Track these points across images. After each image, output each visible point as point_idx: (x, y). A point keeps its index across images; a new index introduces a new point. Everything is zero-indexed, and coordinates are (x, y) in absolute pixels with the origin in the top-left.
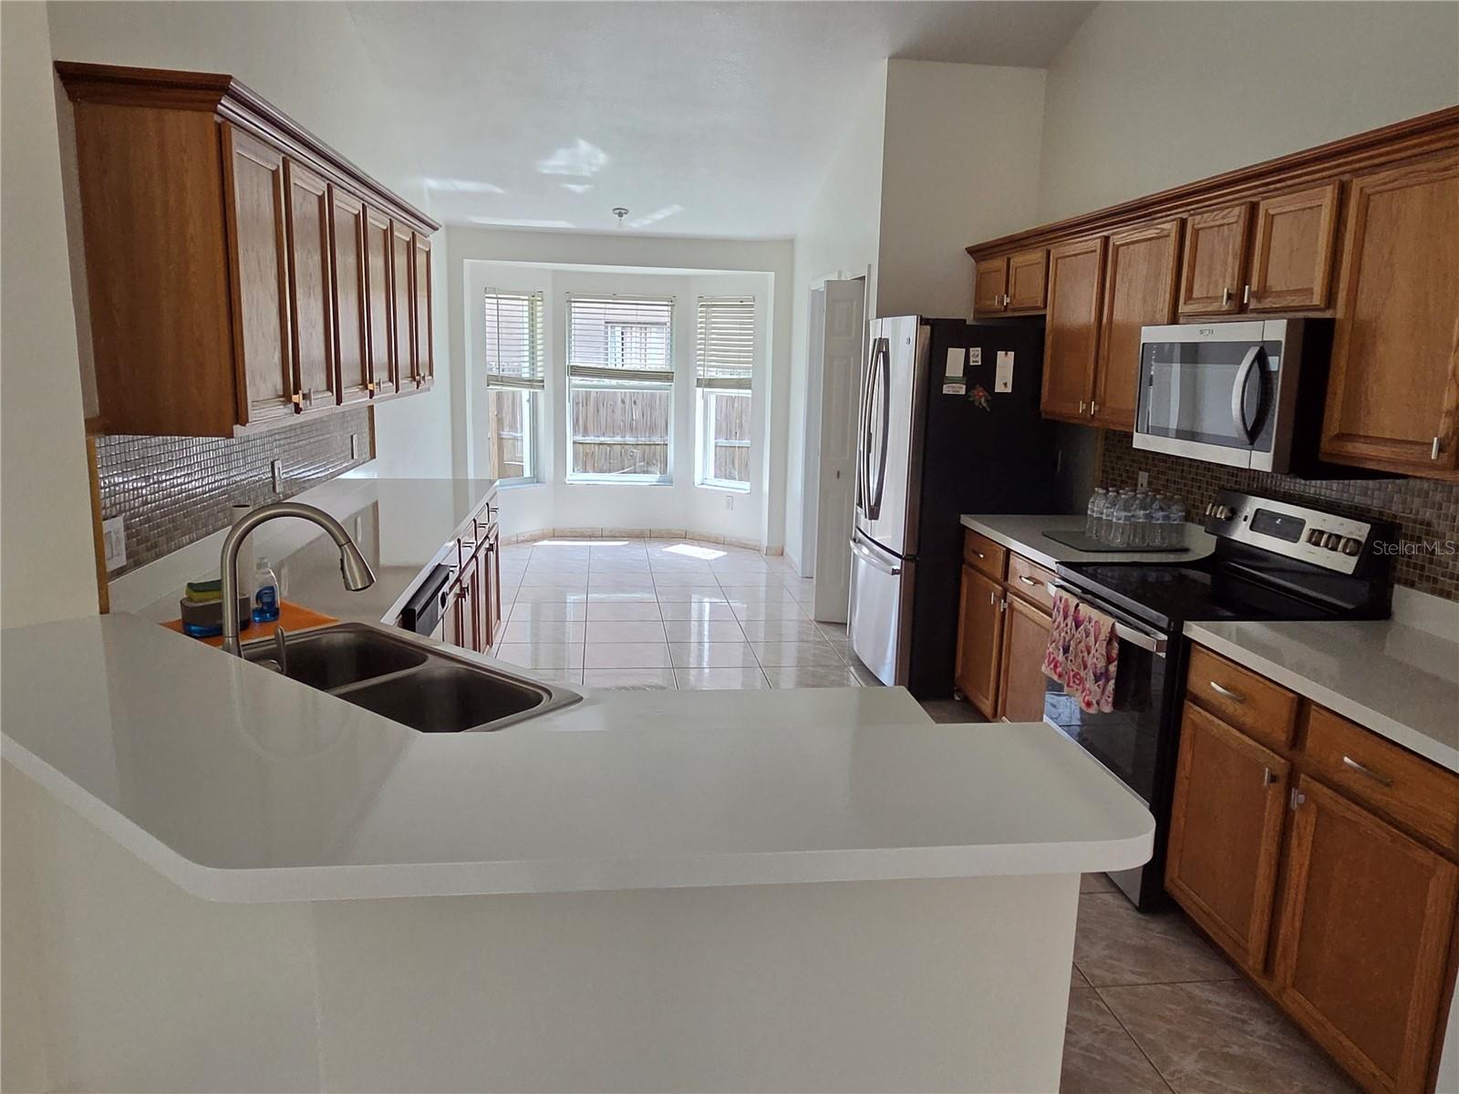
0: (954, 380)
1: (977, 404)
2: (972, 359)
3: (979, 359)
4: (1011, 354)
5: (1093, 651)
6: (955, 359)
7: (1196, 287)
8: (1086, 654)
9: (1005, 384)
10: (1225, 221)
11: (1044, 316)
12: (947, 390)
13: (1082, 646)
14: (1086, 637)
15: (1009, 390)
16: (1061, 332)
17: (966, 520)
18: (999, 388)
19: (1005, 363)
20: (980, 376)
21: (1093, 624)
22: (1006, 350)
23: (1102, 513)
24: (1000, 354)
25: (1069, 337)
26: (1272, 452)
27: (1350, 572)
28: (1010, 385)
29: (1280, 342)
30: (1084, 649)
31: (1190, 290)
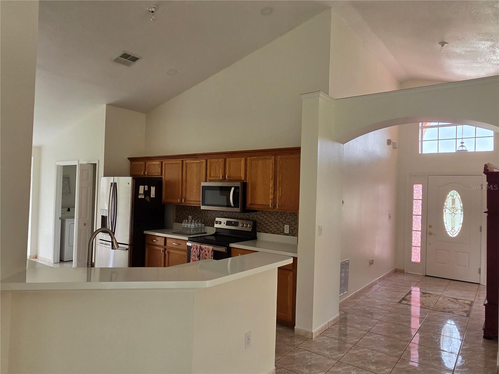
0: (141, 194)
1: (147, 200)
2: (145, 189)
3: (147, 189)
4: (154, 187)
5: (208, 255)
6: (141, 189)
7: (212, 174)
8: (205, 256)
9: (153, 195)
10: (219, 161)
11: (162, 178)
12: (140, 197)
13: (204, 254)
14: (205, 252)
15: (154, 197)
16: (168, 182)
17: (145, 232)
18: (152, 196)
19: (153, 189)
20: (147, 193)
21: (207, 249)
22: (153, 186)
23: (184, 226)
24: (152, 187)
25: (170, 184)
26: (240, 208)
27: (251, 231)
28: (154, 195)
29: (239, 187)
30: (205, 255)
31: (210, 175)
